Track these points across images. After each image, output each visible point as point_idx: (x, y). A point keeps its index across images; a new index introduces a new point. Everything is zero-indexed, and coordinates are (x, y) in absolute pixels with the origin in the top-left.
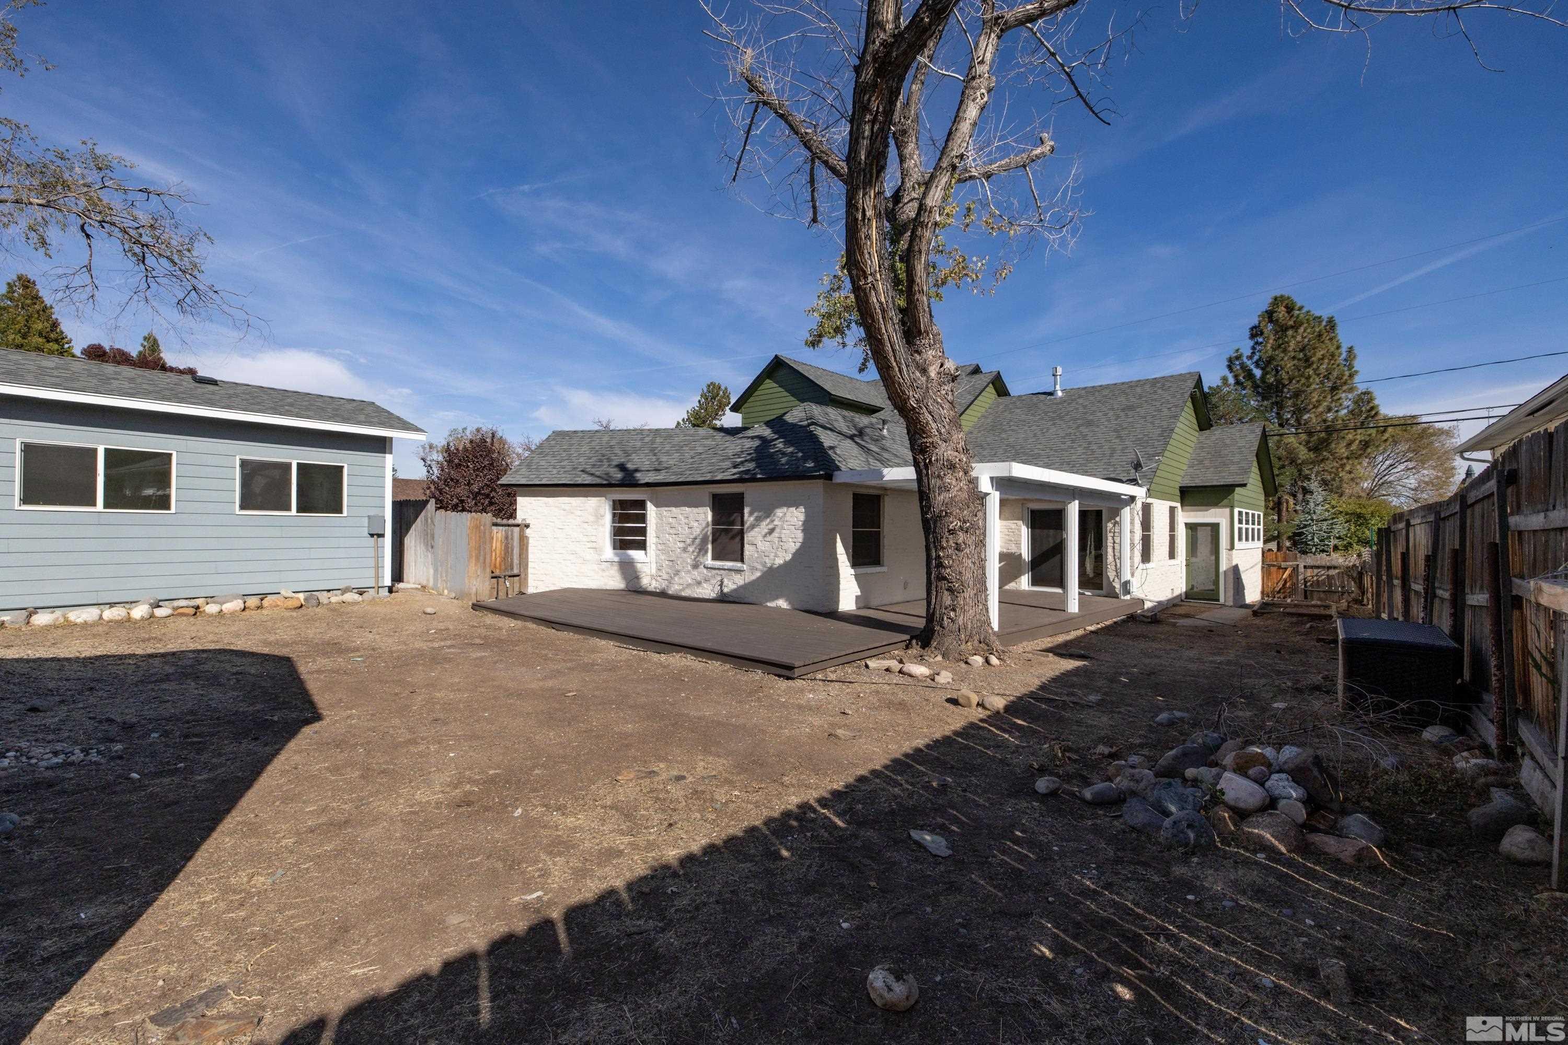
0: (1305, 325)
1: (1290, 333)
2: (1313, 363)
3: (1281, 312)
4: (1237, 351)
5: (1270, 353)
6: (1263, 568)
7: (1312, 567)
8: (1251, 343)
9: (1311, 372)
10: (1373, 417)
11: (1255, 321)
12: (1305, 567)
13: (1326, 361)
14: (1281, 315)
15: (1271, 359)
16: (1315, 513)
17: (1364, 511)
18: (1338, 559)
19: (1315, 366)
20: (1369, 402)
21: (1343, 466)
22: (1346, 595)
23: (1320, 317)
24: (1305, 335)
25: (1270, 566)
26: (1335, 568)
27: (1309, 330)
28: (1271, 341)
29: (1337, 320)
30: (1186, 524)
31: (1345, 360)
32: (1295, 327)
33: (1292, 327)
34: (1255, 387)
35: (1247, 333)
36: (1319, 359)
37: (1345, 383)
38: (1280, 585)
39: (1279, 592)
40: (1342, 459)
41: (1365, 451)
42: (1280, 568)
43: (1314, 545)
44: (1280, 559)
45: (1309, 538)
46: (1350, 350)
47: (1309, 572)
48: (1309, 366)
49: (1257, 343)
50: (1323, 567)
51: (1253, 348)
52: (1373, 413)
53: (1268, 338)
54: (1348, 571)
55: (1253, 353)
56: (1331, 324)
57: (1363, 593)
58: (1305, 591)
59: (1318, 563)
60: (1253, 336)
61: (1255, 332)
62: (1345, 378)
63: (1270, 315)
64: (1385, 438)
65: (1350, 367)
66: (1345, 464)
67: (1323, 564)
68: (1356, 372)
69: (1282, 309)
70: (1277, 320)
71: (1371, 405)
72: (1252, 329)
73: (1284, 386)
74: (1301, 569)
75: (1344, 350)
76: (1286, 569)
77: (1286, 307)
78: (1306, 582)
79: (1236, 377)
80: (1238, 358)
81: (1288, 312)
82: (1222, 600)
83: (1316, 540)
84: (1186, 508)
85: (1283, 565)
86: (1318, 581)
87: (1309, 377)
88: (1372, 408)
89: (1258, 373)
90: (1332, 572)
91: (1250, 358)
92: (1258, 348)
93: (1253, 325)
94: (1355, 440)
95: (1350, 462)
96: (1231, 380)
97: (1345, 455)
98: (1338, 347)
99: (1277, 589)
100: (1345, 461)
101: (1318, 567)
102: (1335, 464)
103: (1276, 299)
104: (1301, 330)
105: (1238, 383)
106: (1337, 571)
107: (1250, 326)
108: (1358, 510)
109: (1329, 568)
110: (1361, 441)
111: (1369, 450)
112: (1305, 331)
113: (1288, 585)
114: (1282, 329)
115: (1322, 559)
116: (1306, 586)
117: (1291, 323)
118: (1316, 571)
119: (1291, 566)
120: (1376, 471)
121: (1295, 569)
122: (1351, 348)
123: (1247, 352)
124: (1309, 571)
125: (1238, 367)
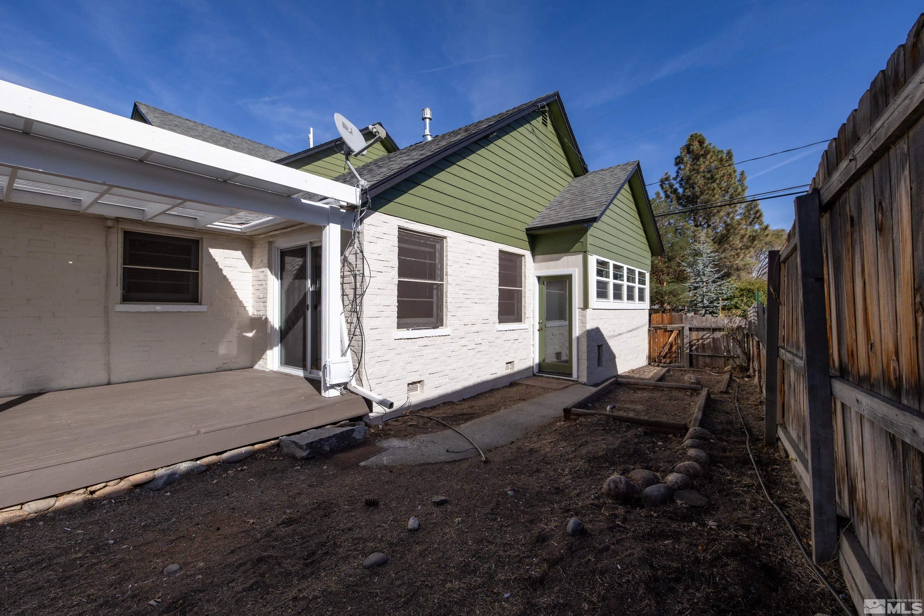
0: (711, 154)
1: (701, 160)
2: (716, 179)
3: (696, 146)
4: (666, 174)
5: (688, 174)
6: (649, 330)
7: (698, 329)
8: (676, 168)
9: (715, 186)
10: (758, 218)
11: (678, 153)
12: (690, 329)
13: (725, 178)
14: (695, 147)
15: (689, 178)
16: (704, 275)
17: (752, 287)
18: (722, 319)
19: (718, 181)
20: (755, 207)
21: (738, 255)
22: (731, 361)
23: (722, 151)
24: (712, 160)
25: (656, 329)
26: (720, 329)
27: (714, 157)
28: (688, 166)
29: (734, 152)
30: (539, 278)
31: (739, 181)
32: (704, 156)
33: (702, 155)
34: (679, 198)
35: (673, 162)
36: (721, 177)
37: (739, 194)
38: (666, 349)
39: (665, 357)
40: (737, 250)
41: (753, 243)
42: (666, 330)
43: (704, 307)
44: (666, 322)
45: (699, 300)
46: (742, 173)
47: (694, 335)
48: (714, 182)
49: (680, 168)
50: (708, 329)
51: (678, 172)
52: (758, 215)
53: (687, 163)
54: (733, 333)
55: (678, 176)
56: (730, 155)
57: (749, 360)
58: (691, 356)
59: (704, 325)
60: (677, 164)
61: (679, 161)
62: (738, 191)
63: (688, 148)
64: (766, 233)
65: (742, 185)
66: (739, 253)
67: (708, 325)
68: (747, 187)
69: (696, 143)
70: (693, 151)
71: (757, 209)
72: (676, 158)
73: (698, 197)
74: (687, 332)
75: (738, 174)
76: (672, 331)
77: (699, 142)
78: (691, 346)
79: (665, 192)
80: (667, 179)
81: (701, 146)
82: (575, 376)
83: (705, 301)
84: (538, 257)
85: (669, 327)
86: (703, 345)
87: (714, 189)
88: (757, 211)
89: (680, 191)
90: (718, 335)
91: (675, 179)
92: (680, 172)
93: (676, 156)
94: (746, 234)
95: (743, 251)
96: (662, 195)
97: (739, 246)
98: (735, 172)
99: (663, 354)
100: (739, 251)
101: (703, 329)
102: (732, 253)
103: (692, 136)
104: (709, 157)
105: (667, 196)
106: (722, 333)
107: (675, 157)
108: (749, 287)
109: (714, 330)
110: (750, 236)
111: (756, 242)
112: (711, 158)
113: (674, 348)
114: (696, 158)
115: (709, 321)
116: (691, 351)
117: (702, 152)
118: (701, 334)
119: (677, 328)
120: (760, 265)
121: (681, 332)
122: (743, 172)
123: (674, 175)
124: (694, 333)
125: (667, 186)
